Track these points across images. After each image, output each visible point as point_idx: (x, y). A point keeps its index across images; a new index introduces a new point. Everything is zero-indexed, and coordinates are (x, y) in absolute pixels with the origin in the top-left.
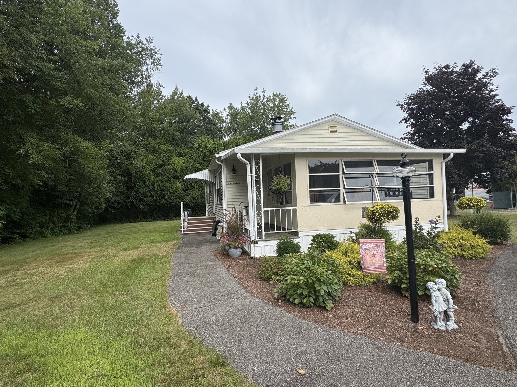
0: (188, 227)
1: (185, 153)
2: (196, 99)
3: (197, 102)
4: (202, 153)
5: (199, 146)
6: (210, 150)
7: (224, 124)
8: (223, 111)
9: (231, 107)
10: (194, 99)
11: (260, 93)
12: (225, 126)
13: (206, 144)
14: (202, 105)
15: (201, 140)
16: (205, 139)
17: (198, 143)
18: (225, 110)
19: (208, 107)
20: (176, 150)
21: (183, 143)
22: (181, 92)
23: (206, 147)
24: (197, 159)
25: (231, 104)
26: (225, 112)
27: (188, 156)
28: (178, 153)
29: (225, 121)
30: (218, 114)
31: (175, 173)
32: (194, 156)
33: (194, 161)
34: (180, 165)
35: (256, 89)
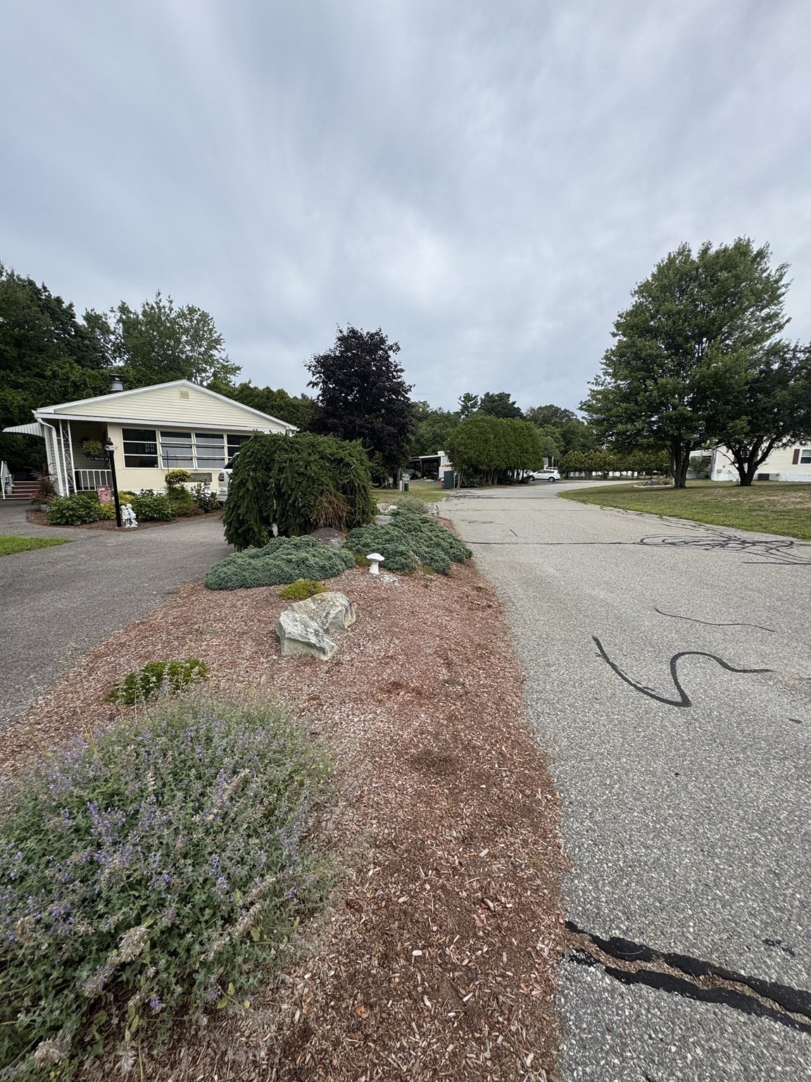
0: (13, 492)
1: (26, 383)
2: (44, 288)
3: (47, 294)
4: (61, 387)
5: (55, 375)
6: (74, 383)
7: (112, 337)
8: (110, 314)
9: (124, 309)
10: (39, 286)
11: (164, 303)
12: (113, 340)
13: (67, 373)
14: (59, 301)
15: (58, 366)
16: (64, 363)
17: (51, 370)
18: (112, 311)
19: (71, 306)
20: (8, 376)
21: (21, 366)
22: (9, 272)
23: (68, 378)
24: (52, 395)
25: (124, 303)
26: (112, 315)
27: (33, 389)
28: (12, 381)
29: (115, 331)
30: (98, 317)
31: (9, 415)
32: (46, 391)
33: (46, 398)
34: (18, 403)
35: (159, 294)
